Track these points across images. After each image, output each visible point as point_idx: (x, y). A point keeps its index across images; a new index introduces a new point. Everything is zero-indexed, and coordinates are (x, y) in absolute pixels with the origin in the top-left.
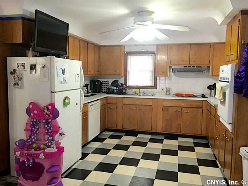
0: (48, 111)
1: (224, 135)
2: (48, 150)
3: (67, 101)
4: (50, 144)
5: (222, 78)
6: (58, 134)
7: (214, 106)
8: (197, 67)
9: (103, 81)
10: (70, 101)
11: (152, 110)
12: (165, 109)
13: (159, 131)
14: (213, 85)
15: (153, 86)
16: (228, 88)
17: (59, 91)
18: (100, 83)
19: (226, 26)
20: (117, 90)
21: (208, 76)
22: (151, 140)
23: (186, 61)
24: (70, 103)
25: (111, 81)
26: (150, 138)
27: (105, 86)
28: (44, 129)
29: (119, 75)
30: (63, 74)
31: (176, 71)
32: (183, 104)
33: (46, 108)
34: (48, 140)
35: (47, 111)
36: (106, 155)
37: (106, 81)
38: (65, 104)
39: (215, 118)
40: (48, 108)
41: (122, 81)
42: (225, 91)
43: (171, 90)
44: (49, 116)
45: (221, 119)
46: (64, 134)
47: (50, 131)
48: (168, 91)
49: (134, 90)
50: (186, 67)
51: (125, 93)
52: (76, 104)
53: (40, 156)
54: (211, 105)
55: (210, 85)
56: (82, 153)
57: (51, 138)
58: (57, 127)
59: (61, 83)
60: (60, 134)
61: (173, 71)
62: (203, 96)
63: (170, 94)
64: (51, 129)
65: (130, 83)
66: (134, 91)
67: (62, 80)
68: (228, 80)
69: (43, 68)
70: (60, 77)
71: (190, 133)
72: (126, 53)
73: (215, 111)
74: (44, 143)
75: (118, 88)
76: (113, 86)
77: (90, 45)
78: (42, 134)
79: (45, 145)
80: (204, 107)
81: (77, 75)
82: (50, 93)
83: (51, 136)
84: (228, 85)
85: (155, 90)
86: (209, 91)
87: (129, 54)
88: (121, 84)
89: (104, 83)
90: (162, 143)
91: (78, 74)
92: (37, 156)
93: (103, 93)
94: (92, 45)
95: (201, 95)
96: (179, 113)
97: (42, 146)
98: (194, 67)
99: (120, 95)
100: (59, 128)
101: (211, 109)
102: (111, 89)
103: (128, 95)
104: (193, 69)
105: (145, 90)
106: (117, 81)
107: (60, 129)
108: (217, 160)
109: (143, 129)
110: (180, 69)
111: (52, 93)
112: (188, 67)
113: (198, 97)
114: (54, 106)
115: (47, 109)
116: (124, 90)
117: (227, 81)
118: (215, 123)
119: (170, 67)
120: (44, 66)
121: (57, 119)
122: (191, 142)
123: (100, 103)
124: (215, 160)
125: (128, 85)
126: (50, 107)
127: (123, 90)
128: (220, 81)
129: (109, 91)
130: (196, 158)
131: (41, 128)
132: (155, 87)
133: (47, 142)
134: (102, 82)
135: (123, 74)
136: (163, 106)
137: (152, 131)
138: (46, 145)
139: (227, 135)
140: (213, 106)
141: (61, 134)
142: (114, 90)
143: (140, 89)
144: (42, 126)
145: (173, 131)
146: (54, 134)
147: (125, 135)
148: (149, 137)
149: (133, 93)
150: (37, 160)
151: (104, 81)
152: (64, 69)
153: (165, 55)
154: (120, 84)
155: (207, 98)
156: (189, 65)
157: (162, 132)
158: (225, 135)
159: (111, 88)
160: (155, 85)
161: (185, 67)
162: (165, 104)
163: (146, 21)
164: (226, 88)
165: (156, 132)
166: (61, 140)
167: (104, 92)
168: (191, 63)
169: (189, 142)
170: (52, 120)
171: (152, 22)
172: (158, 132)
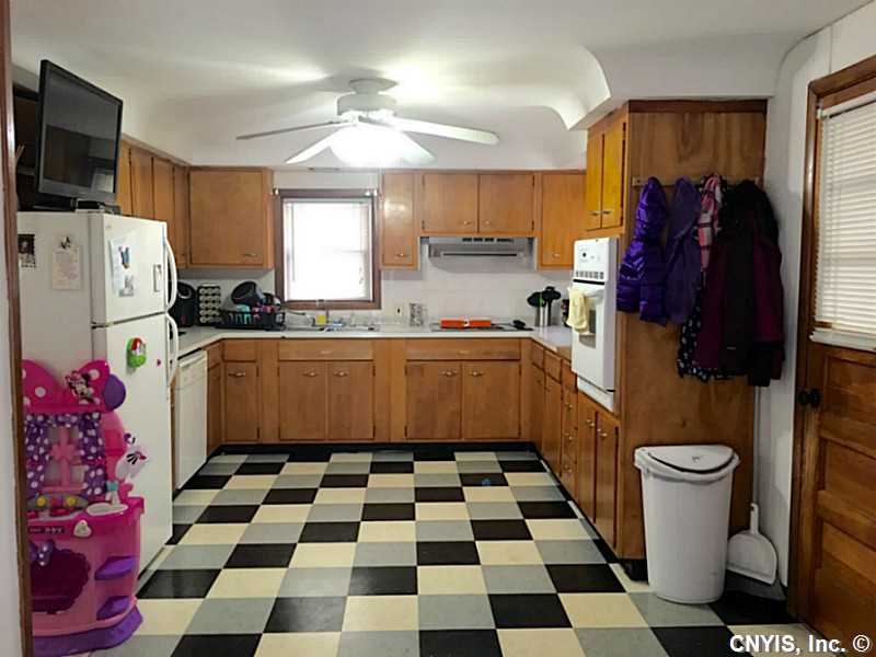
0: (88, 386)
1: (593, 425)
2: (95, 510)
3: (138, 353)
4: (98, 491)
5: (582, 273)
6: (124, 458)
7: (555, 350)
8: (499, 240)
9: (200, 288)
10: (145, 352)
11: (374, 374)
12: (414, 368)
13: (397, 436)
14: (544, 293)
15: (369, 301)
16: (600, 301)
17: (115, 320)
18: (190, 293)
19: (586, 133)
20: (256, 316)
21: (529, 267)
22: (377, 468)
23: (469, 223)
24: (145, 359)
25: (228, 287)
26: (370, 461)
27: (210, 305)
28: (72, 447)
29: (260, 267)
30: (123, 267)
31: (442, 253)
32: (465, 352)
33: (79, 376)
34: (87, 478)
35: (84, 387)
36: (249, 521)
37: (213, 288)
38: (132, 363)
39: (561, 382)
40: (87, 377)
41: (266, 285)
42: (593, 305)
43: (426, 310)
44: (91, 400)
45: (581, 385)
46: (144, 454)
47: (93, 450)
48: (416, 314)
49: (309, 314)
50: (470, 240)
51: (281, 324)
52: (155, 362)
53: (77, 528)
54: (545, 348)
55: (534, 291)
56: (174, 526)
57: (100, 472)
58: (119, 435)
59: (122, 294)
60: (129, 456)
61: (432, 252)
62: (519, 325)
63: (422, 322)
64: (97, 445)
65: (294, 292)
66: (308, 316)
67: (123, 286)
68: (602, 278)
69: (64, 247)
70: (118, 276)
71: (488, 435)
72: (277, 192)
73: (559, 364)
74: (71, 489)
75: (257, 310)
76: (237, 302)
77: (161, 163)
78: (65, 464)
79: (80, 495)
80: (523, 356)
81: (157, 270)
82: (89, 329)
83: (99, 467)
84: (601, 291)
85: (375, 313)
86: (532, 310)
87: (288, 197)
88: (265, 294)
89: (207, 295)
90: (412, 471)
91: (159, 267)
92: (63, 531)
93: (203, 329)
94: (166, 165)
95: (511, 322)
96: (456, 379)
97: (70, 501)
98: (492, 240)
99: (267, 330)
100: (126, 440)
101: (547, 361)
102: (234, 313)
103: (290, 329)
104: (490, 248)
105: (345, 314)
106: (251, 286)
107: (130, 440)
108: (569, 497)
109: (346, 437)
110: (454, 246)
111: (94, 328)
112: (476, 240)
113: (505, 327)
114: (107, 369)
115: (83, 380)
116: (278, 316)
117: (599, 280)
118: (562, 398)
119: (424, 239)
120: (68, 240)
121: (116, 411)
122: (494, 462)
123: (206, 359)
124: (564, 499)
125: (286, 299)
126: (95, 374)
127: (275, 315)
128: (576, 281)
129: (226, 321)
130: (515, 500)
131: (59, 443)
132: (375, 302)
133: (85, 486)
134: (196, 288)
135: (270, 263)
136: (408, 360)
137: (376, 441)
138: (82, 495)
139: (599, 423)
140: (553, 352)
141: (133, 459)
142: (246, 316)
143: (331, 312)
144: (64, 438)
145: (440, 436)
146: (108, 458)
147: (289, 461)
148: (367, 458)
149: (307, 322)
150: (61, 545)
151: (206, 288)
152: (127, 250)
153: (406, 204)
154: (262, 297)
155: (530, 330)
156: (477, 236)
157: (405, 441)
158: (596, 423)
159: (231, 309)
160: (377, 297)
161: (464, 240)
162: (414, 353)
163: (377, 109)
164: (596, 298)
165: (386, 441)
166: (132, 477)
167: (207, 324)
168: (482, 228)
169: (488, 461)
170: (103, 416)
171: (391, 112)
172: (392, 441)
